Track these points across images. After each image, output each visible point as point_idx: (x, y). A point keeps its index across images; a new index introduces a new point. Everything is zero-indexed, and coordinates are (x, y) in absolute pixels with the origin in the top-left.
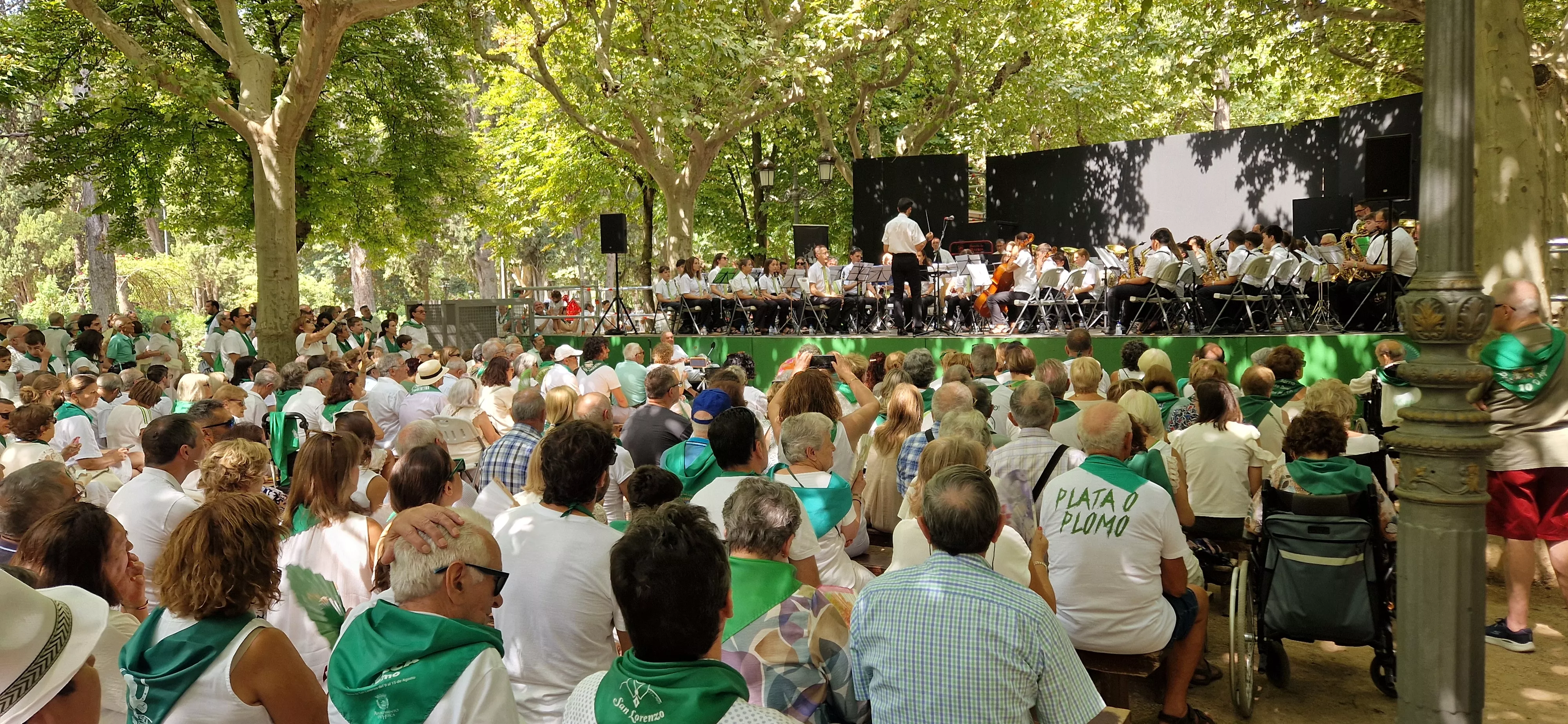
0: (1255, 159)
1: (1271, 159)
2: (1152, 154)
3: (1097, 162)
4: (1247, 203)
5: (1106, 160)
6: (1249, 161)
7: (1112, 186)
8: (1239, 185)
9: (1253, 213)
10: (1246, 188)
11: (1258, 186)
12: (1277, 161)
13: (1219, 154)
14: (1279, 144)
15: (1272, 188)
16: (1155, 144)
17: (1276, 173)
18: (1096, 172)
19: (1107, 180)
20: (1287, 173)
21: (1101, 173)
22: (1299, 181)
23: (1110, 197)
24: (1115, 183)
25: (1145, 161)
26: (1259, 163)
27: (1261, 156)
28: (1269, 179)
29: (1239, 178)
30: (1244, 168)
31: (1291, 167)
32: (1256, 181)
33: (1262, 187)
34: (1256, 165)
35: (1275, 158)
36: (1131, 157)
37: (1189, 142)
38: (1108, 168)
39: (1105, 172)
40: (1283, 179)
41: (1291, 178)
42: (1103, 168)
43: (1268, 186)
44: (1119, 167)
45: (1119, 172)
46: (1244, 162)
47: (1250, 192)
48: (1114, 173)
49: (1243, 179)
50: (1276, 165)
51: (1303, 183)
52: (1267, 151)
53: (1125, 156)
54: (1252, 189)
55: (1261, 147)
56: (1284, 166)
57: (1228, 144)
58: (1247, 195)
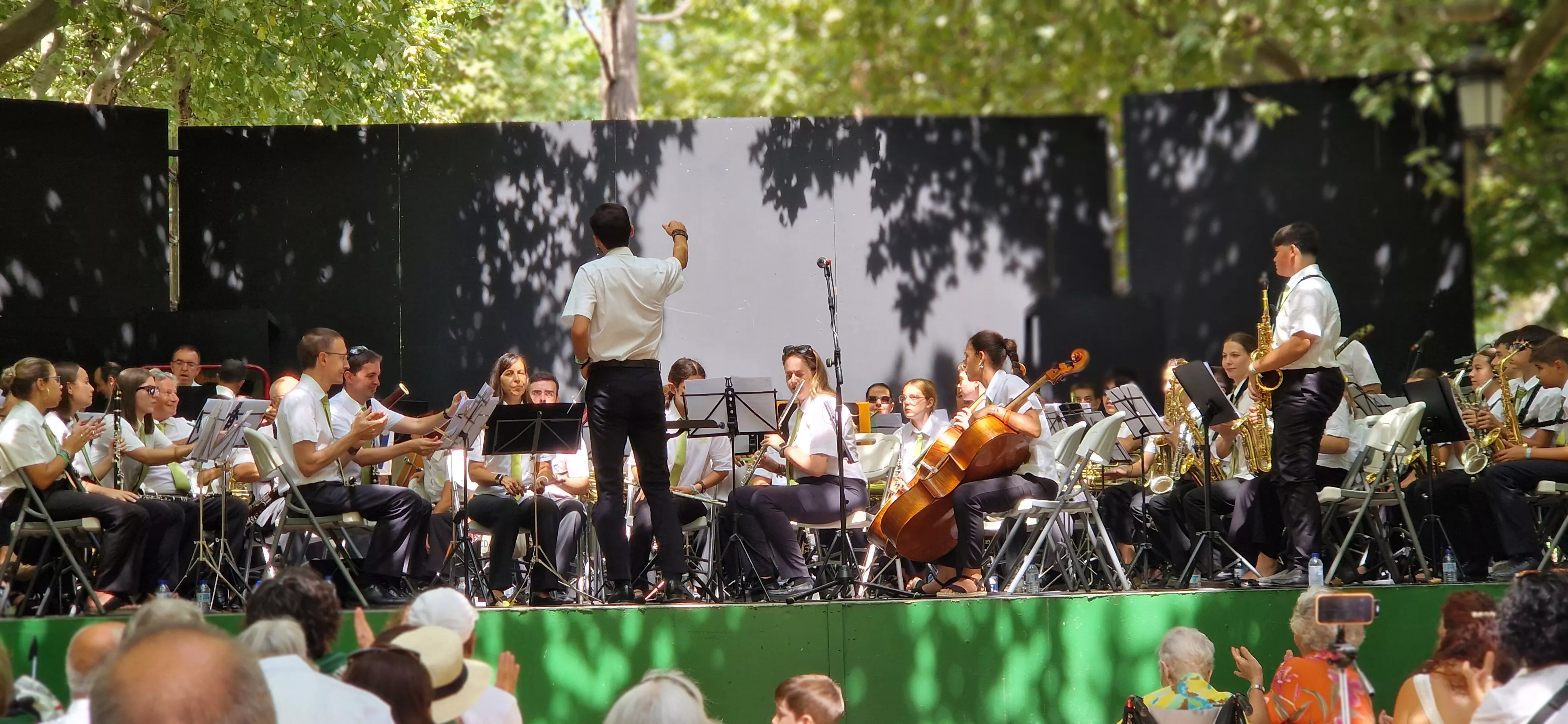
0: (911, 205)
1: (945, 209)
2: (663, 173)
3: (515, 180)
4: (896, 317)
5: (540, 177)
6: (897, 210)
7: (557, 246)
8: (875, 266)
9: (913, 340)
10: (893, 276)
11: (920, 274)
12: (961, 216)
13: (826, 187)
14: (962, 177)
15: (953, 281)
16: (669, 148)
17: (960, 243)
18: (512, 205)
19: (544, 230)
20: (983, 246)
21: (527, 211)
22: (1012, 267)
23: (551, 276)
24: (564, 238)
25: (645, 189)
26: (920, 215)
27: (925, 201)
28: (945, 258)
29: (874, 247)
30: (886, 224)
31: (993, 234)
32: (916, 261)
33: (931, 273)
34: (913, 223)
35: (955, 206)
36: (607, 175)
37: (754, 150)
38: (544, 195)
39: (537, 209)
40: (976, 260)
41: (994, 260)
42: (531, 197)
43: (942, 277)
44: (575, 198)
45: (573, 212)
46: (886, 209)
47: (902, 288)
48: (560, 211)
49: (884, 251)
50: (957, 223)
51: (1021, 274)
52: (936, 187)
53: (591, 171)
54: (905, 278)
55: (923, 179)
56: (977, 233)
57: (850, 169)
58: (894, 295)
